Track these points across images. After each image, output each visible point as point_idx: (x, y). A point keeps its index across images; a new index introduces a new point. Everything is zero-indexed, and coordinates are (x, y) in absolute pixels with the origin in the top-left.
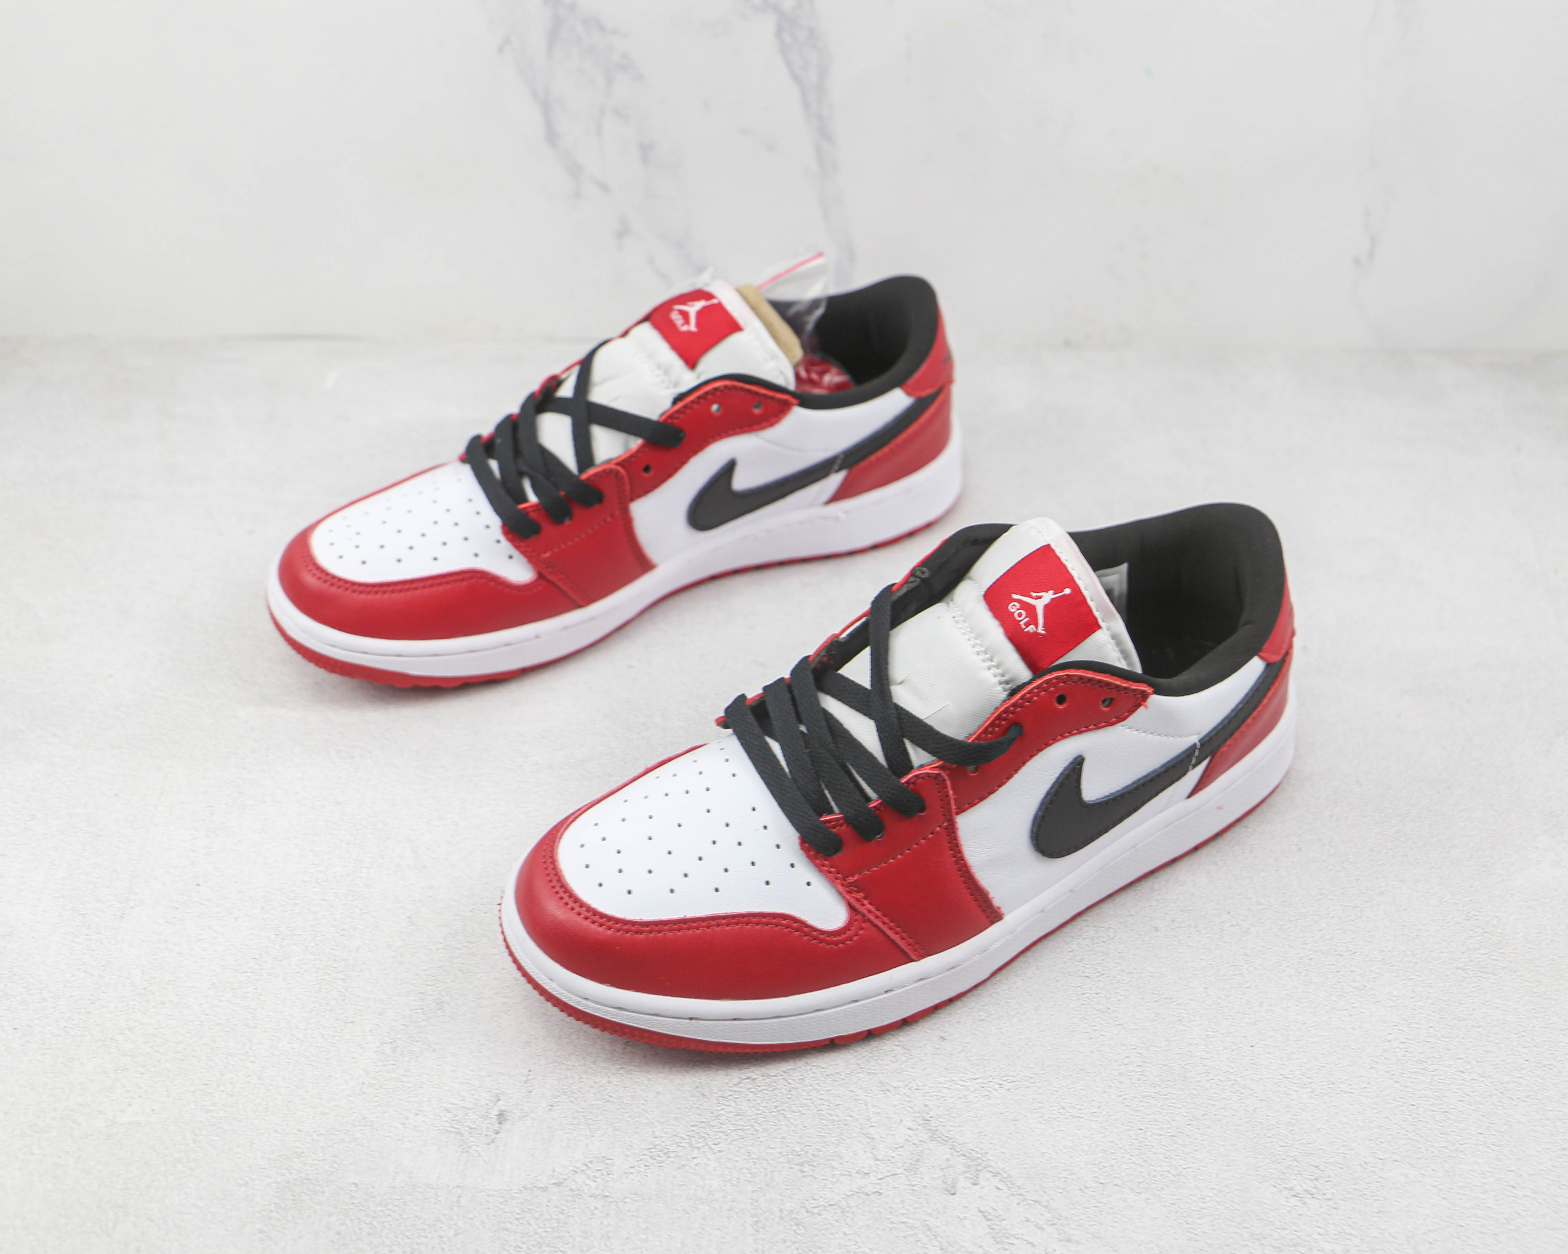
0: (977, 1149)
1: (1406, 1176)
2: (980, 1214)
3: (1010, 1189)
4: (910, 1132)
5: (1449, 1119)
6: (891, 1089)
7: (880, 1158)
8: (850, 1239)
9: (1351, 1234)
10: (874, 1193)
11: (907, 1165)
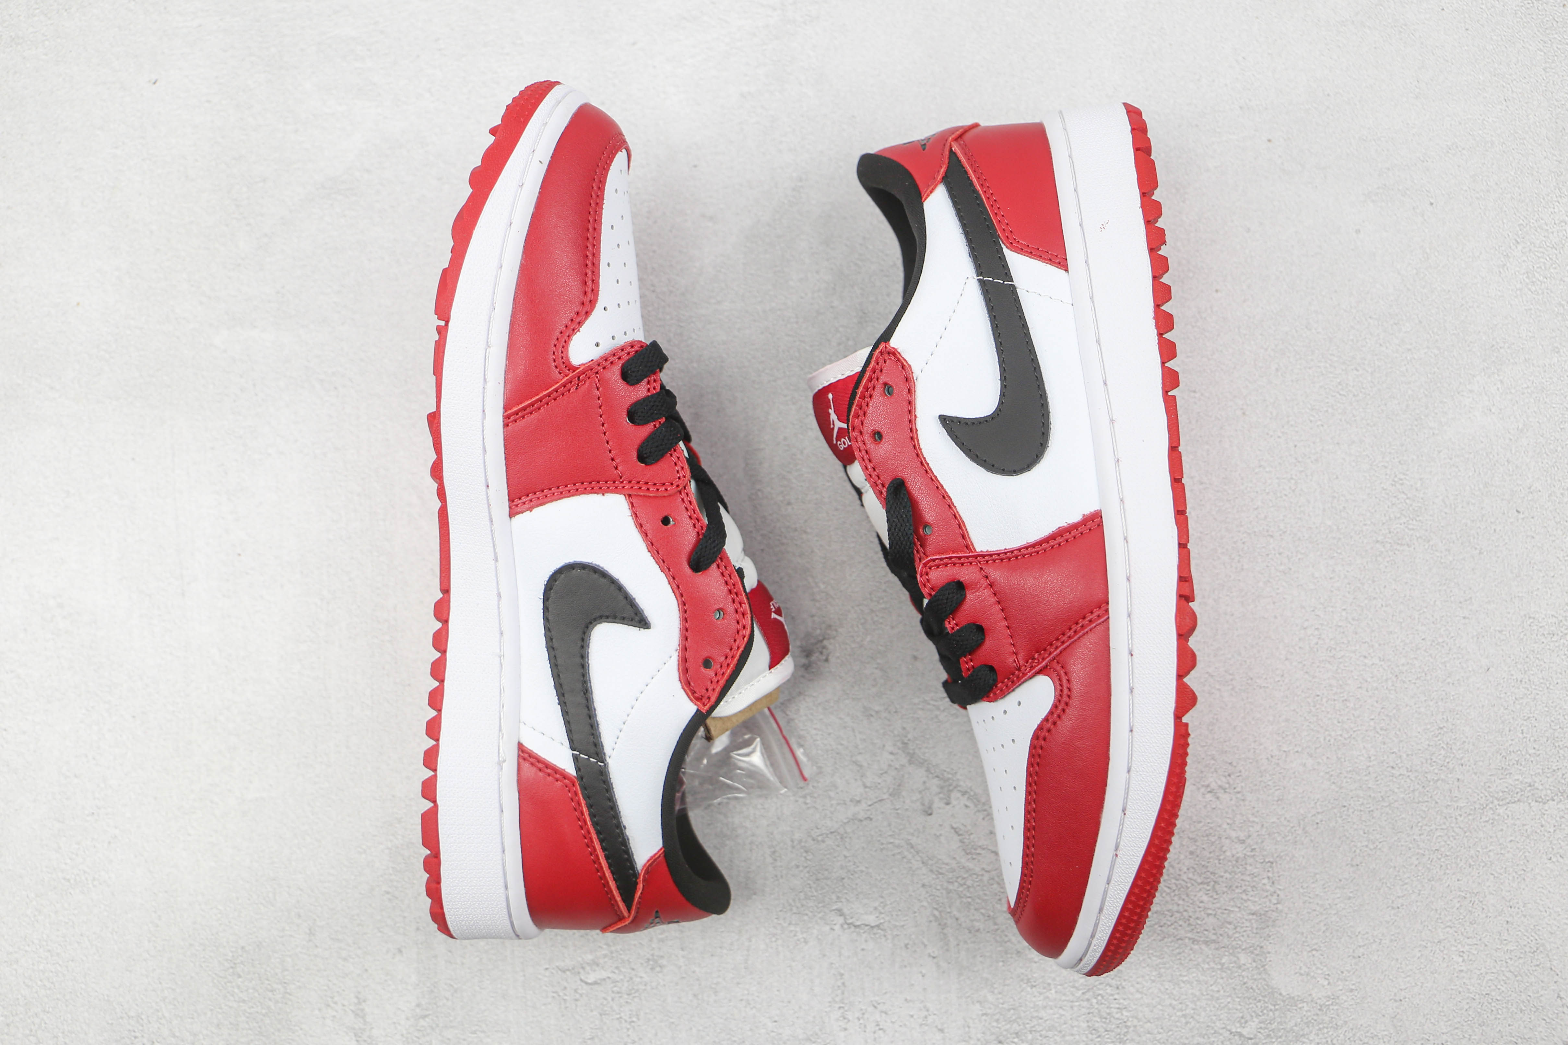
0: (948, 770)
2: (953, 831)
3: (976, 805)
4: (892, 757)
6: (873, 713)
7: (868, 784)
8: (850, 861)
9: (1254, 822)
10: (866, 819)
11: (891, 790)
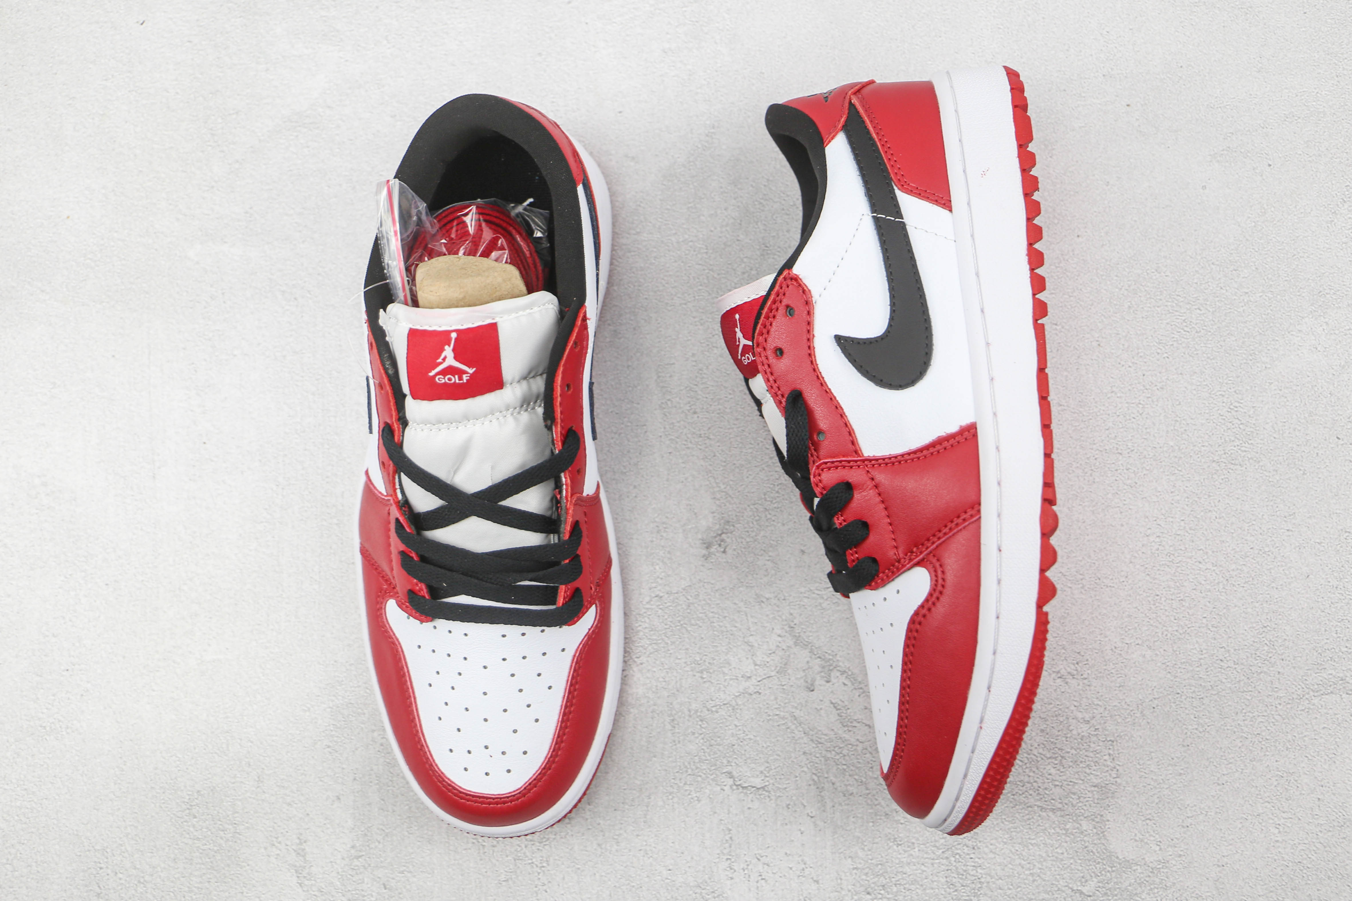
0: (829, 652)
1: (1144, 656)
2: (832, 706)
3: (853, 684)
4: (780, 639)
5: (1183, 606)
6: (764, 600)
7: (758, 663)
8: (740, 730)
9: (1098, 705)
10: (755, 693)
11: (778, 668)
